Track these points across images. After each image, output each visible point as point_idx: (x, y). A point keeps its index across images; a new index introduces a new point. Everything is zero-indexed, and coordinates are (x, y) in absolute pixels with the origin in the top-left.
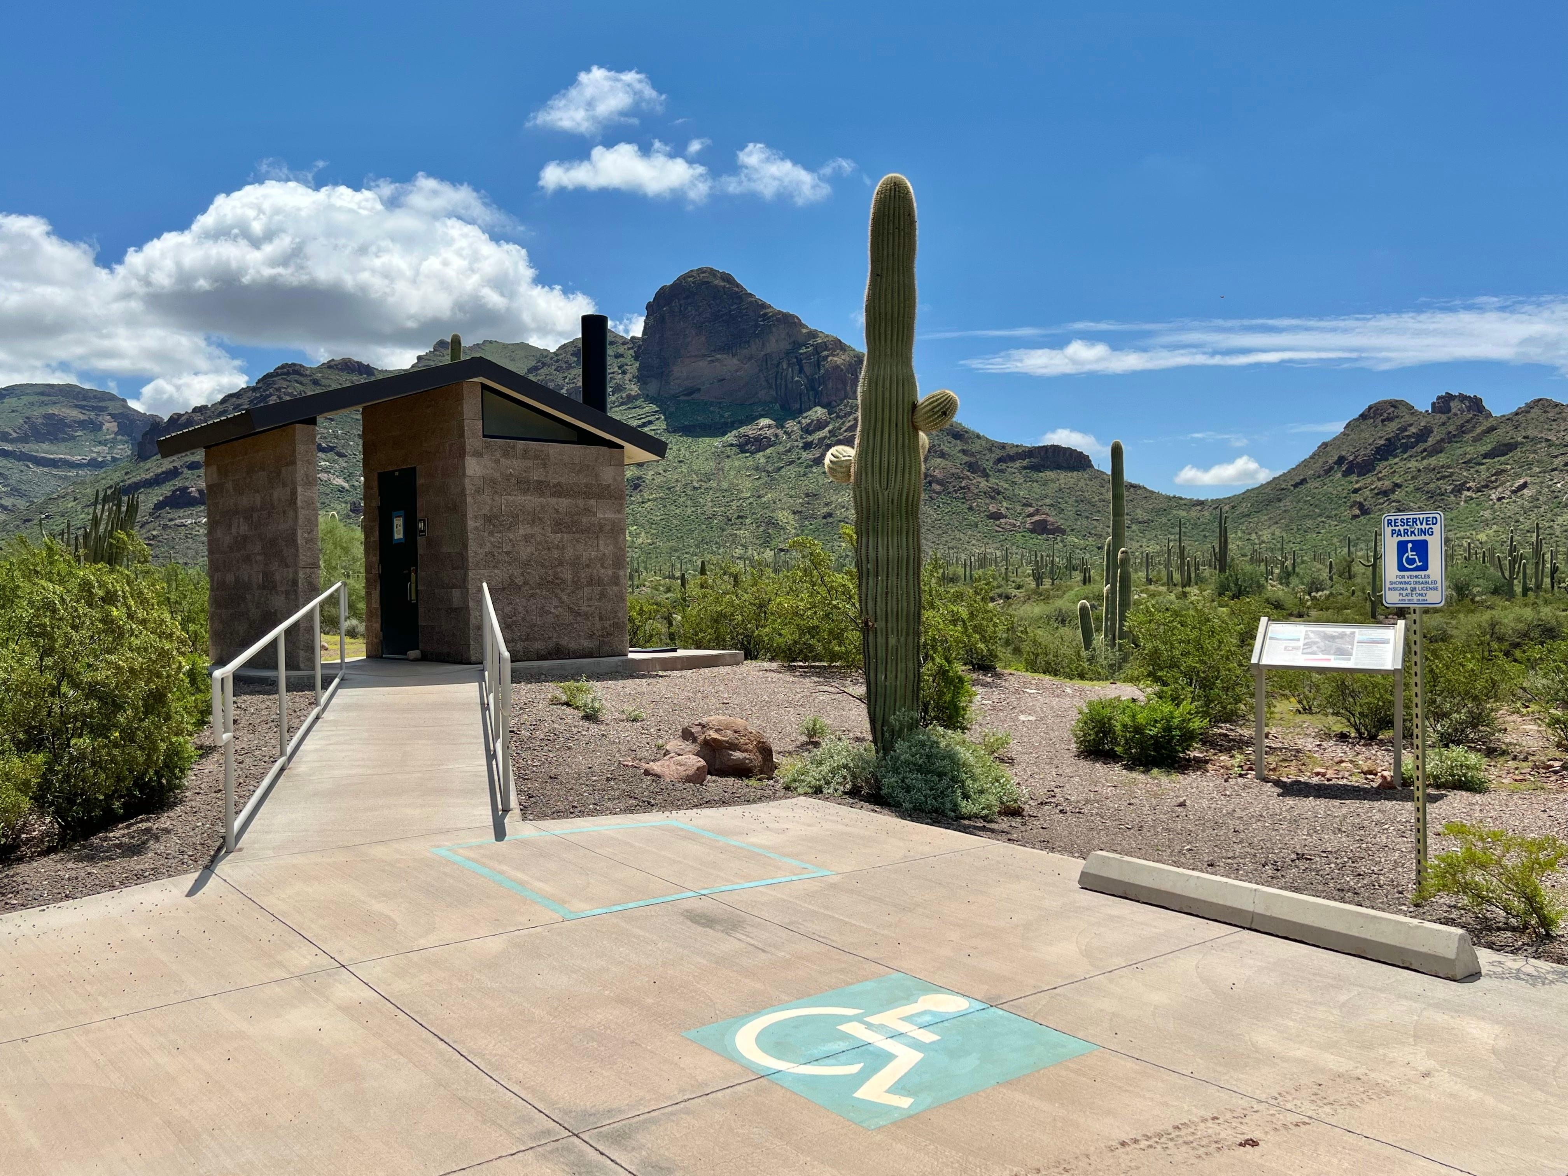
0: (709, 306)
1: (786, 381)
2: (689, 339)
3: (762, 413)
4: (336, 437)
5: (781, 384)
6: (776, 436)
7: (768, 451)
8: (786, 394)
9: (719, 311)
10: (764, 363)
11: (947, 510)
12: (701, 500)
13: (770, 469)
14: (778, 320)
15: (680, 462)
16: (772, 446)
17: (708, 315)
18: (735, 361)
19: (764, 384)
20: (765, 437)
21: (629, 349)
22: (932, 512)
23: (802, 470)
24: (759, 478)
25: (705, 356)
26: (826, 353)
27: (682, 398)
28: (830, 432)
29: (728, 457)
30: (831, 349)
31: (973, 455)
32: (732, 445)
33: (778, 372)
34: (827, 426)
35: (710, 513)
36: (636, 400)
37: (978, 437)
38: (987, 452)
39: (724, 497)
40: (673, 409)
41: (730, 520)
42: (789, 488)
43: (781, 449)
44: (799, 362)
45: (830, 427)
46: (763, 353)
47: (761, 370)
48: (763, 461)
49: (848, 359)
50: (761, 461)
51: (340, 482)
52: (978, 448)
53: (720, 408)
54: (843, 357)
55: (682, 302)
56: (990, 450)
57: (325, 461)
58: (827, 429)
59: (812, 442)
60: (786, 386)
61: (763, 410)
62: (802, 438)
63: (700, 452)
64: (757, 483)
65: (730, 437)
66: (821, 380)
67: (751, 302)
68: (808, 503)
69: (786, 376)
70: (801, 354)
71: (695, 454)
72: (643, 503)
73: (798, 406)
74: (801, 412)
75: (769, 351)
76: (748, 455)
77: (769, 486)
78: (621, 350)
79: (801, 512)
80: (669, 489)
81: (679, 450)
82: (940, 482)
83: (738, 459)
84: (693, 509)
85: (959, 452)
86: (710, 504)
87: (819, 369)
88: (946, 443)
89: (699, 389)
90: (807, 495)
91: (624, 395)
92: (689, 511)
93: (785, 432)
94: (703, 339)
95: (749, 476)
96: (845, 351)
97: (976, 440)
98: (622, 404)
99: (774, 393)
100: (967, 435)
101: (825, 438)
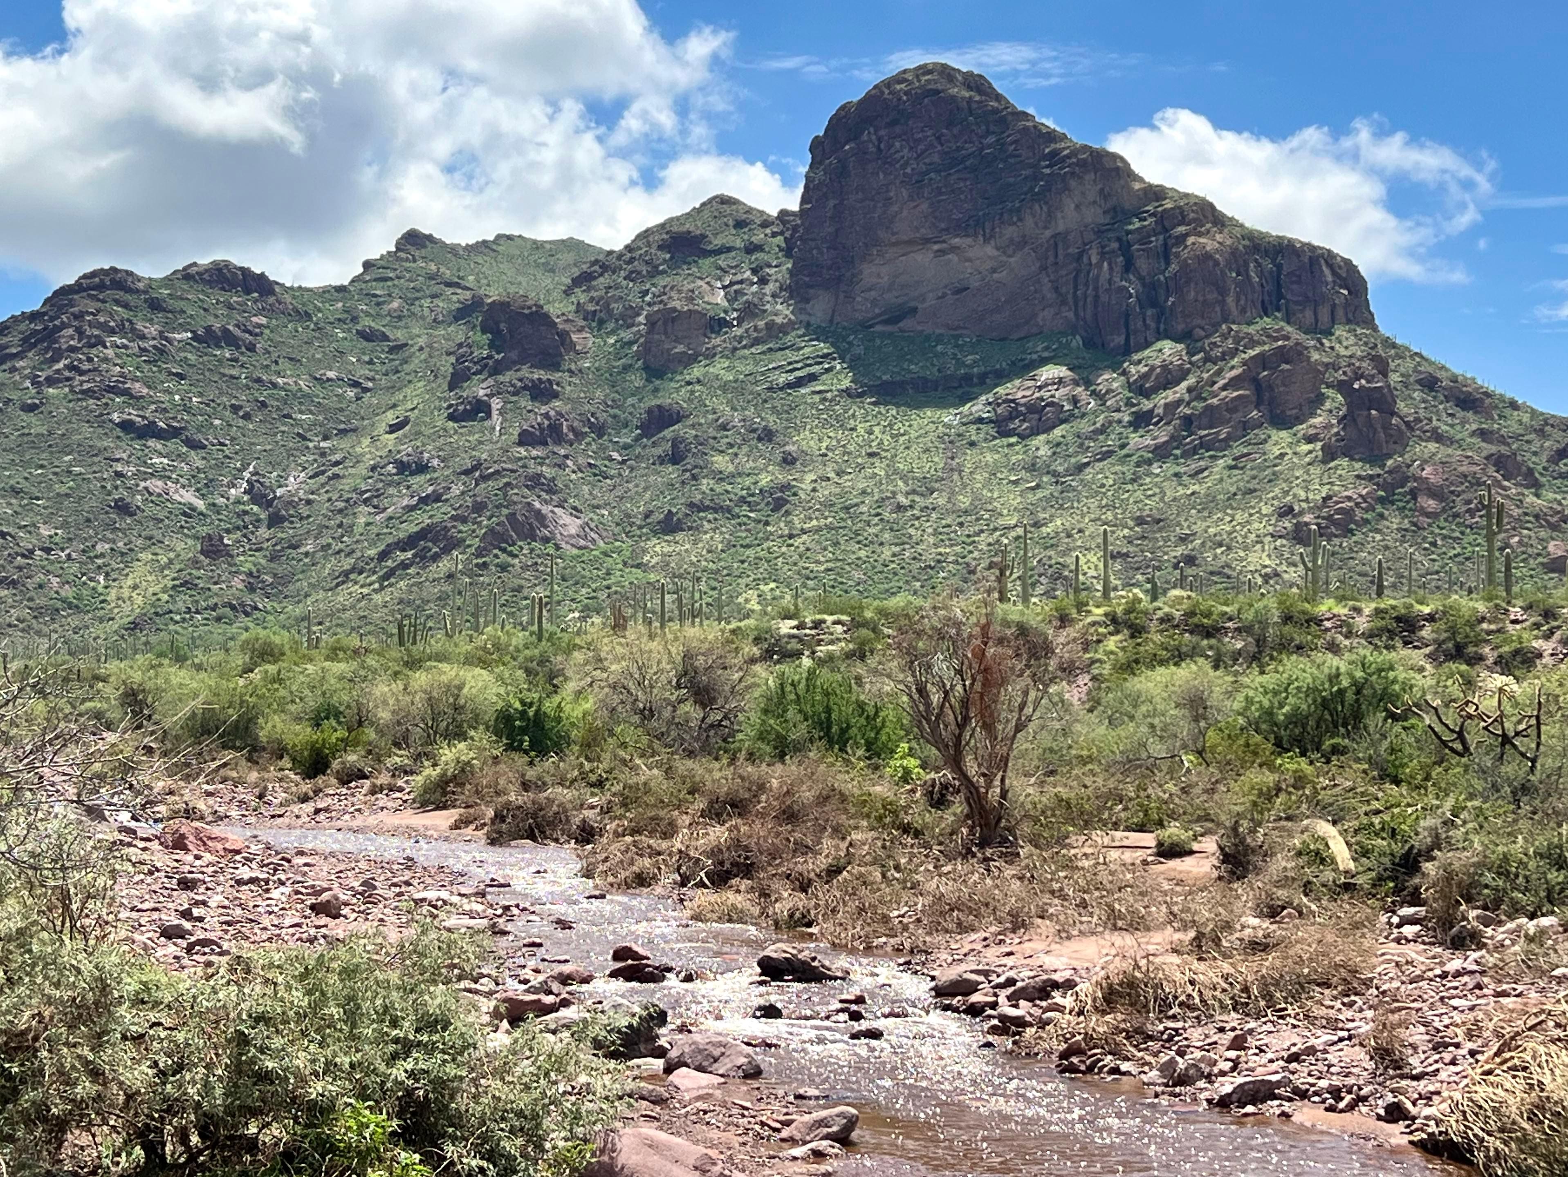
0: (938, 138)
1: (1096, 289)
2: (895, 208)
3: (1046, 354)
4: (187, 410)
5: (1085, 297)
6: (1075, 401)
7: (1058, 432)
8: (1095, 315)
9: (958, 149)
10: (1051, 253)
11: (1452, 553)
12: (912, 531)
13: (1060, 469)
14: (1083, 164)
15: (871, 455)
16: (1063, 422)
17: (936, 158)
18: (990, 250)
19: (1050, 296)
20: (1051, 404)
21: (774, 235)
22: (1417, 556)
23: (1128, 469)
24: (1038, 486)
25: (927, 241)
26: (1182, 229)
27: (879, 328)
28: (1189, 390)
29: (972, 444)
30: (1194, 220)
31: (1502, 441)
32: (980, 420)
33: (1078, 272)
34: (1184, 379)
35: (929, 557)
36: (786, 334)
37: (1514, 405)
38: (1533, 436)
39: (961, 525)
40: (859, 350)
41: (973, 572)
42: (1101, 507)
43: (1084, 426)
44: (1125, 248)
45: (1191, 381)
46: (1048, 233)
47: (1043, 268)
48: (1044, 451)
49: (1229, 242)
50: (1041, 453)
51: (188, 496)
52: (1515, 428)
53: (957, 346)
54: (1218, 237)
55: (882, 133)
56: (1541, 433)
57: (161, 455)
58: (1184, 385)
59: (1151, 411)
60: (1097, 297)
61: (1047, 348)
62: (1129, 404)
63: (913, 435)
64: (1031, 497)
65: (978, 407)
66: (1171, 284)
67: (1025, 129)
68: (1143, 538)
69: (1098, 277)
70: (1128, 232)
71: (902, 439)
72: (791, 536)
73: (1120, 340)
74: (1127, 351)
75: (1061, 228)
76: (1013, 440)
77: (1057, 504)
78: (759, 237)
79: (1127, 555)
80: (847, 509)
81: (871, 433)
82: (1435, 493)
83: (992, 450)
84: (897, 549)
85: (1473, 434)
86: (931, 540)
87: (1168, 263)
88: (1444, 417)
89: (914, 310)
90: (1140, 521)
91: (761, 324)
92: (887, 553)
93: (1094, 393)
94: (925, 206)
95: (1016, 483)
96: (1223, 225)
97: (1508, 412)
98: (756, 342)
99: (1071, 315)
100: (1488, 401)
101: (1178, 403)
